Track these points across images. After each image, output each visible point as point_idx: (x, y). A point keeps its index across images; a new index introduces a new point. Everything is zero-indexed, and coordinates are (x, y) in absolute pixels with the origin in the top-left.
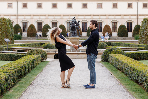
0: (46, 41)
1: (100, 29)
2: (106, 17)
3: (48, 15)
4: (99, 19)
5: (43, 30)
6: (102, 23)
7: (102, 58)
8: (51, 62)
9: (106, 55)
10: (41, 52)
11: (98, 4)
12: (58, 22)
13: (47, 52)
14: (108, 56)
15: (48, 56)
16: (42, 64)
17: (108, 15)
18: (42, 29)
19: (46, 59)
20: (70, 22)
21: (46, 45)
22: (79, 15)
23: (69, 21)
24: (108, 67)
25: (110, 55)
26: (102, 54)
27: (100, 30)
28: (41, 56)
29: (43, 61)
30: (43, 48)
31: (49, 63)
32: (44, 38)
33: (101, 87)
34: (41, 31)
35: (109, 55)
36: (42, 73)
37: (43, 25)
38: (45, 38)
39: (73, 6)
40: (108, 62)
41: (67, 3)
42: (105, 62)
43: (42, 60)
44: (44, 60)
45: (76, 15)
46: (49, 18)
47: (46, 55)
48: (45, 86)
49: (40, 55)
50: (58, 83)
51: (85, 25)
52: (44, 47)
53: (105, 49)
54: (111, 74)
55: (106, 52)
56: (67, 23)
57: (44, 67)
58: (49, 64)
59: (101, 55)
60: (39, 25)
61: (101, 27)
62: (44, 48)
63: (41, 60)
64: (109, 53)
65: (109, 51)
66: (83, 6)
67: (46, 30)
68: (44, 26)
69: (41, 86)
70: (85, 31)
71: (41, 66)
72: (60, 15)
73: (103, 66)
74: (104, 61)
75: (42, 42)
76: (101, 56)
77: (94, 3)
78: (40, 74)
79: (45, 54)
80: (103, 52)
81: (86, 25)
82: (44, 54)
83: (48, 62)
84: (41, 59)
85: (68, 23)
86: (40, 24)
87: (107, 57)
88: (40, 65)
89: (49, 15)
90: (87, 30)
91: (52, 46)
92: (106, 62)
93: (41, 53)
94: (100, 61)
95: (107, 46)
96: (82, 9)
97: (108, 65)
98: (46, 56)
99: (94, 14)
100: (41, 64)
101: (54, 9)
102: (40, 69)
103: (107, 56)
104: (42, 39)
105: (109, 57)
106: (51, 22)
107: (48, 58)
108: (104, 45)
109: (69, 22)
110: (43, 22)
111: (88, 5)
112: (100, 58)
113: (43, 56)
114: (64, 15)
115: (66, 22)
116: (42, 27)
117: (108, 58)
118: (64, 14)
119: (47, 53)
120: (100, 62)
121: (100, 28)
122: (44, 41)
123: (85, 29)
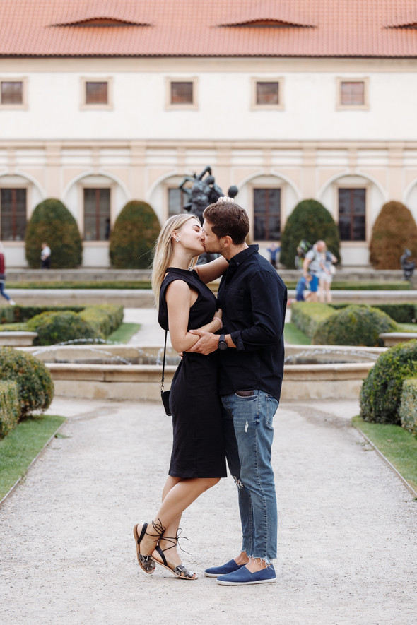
0: (46, 297)
1: (354, 225)
2: (388, 157)
3: (60, 144)
4: (348, 171)
5: (33, 233)
6: (364, 190)
7: (364, 400)
8: (72, 420)
9: (385, 385)
10: (16, 367)
11: (344, 83)
12: (115, 183)
13: (49, 366)
14: (399, 389)
15: (59, 385)
16: (21, 436)
17: (403, 145)
18: (24, 227)
19: (46, 406)
20: (185, 187)
21: (47, 319)
22: (236, 146)
23: (179, 182)
24: (398, 455)
25: (408, 382)
26: (365, 376)
27: (356, 230)
28: (16, 392)
29: (32, 418)
30: (30, 343)
31: (65, 430)
32: (35, 276)
33: (354, 578)
34: (22, 238)
35: (401, 384)
36: (24, 491)
37: (33, 202)
38: (40, 276)
39: (200, 92)
40: (399, 424)
41: (168, 78)
42: (379, 426)
43: (24, 410)
44: (36, 413)
45: (218, 144)
46: (65, 161)
47: (49, 381)
48: (37, 567)
49: (13, 385)
50: (115, 549)
51: (272, 204)
52: (35, 334)
53: (381, 343)
54: (411, 498)
55: (385, 365)
56: (169, 190)
57: (37, 452)
58: (64, 437)
59: (361, 383)
60: (10, 200)
61: (359, 214)
62: (37, 342)
63: (19, 413)
64: (405, 374)
65: (405, 361)
66: (261, 96)
67: (45, 232)
68: (38, 207)
69: (19, 568)
70: (268, 234)
71: (17, 445)
72: (128, 148)
73: (367, 447)
74: (374, 420)
75: (26, 304)
76: (360, 390)
77: (318, 76)
78: (10, 496)
79: (41, 378)
80: (370, 365)
81: (273, 199)
82: (36, 379)
83: (59, 421)
84: (16, 403)
85: (172, 193)
86: (14, 197)
87: (394, 394)
88: (14, 441)
89: (64, 148)
90: (278, 229)
91: (79, 330)
92: (387, 422)
93: (17, 372)
94: (354, 420)
95: (393, 329)
96: (252, 110)
97: (395, 441)
98: (44, 387)
99: (318, 141)
100: (16, 435)
101: (96, 111)
102: (13, 466)
103: (389, 389)
104: (26, 282)
105: (404, 394)
106: (78, 183)
107: (60, 396)
108: (375, 321)
109: (181, 187)
110: (31, 184)
111: (286, 92)
112: (352, 400)
113: (32, 390)
114: (153, 146)
115: (163, 183)
116: (25, 216)
117: (399, 401)
118: (149, 140)
119: (54, 371)
120: (352, 424)
121: (355, 218)
122: (39, 297)
123: (271, 224)
